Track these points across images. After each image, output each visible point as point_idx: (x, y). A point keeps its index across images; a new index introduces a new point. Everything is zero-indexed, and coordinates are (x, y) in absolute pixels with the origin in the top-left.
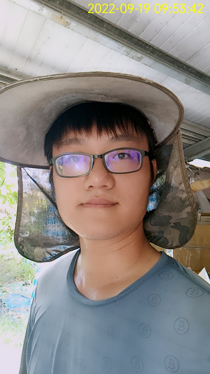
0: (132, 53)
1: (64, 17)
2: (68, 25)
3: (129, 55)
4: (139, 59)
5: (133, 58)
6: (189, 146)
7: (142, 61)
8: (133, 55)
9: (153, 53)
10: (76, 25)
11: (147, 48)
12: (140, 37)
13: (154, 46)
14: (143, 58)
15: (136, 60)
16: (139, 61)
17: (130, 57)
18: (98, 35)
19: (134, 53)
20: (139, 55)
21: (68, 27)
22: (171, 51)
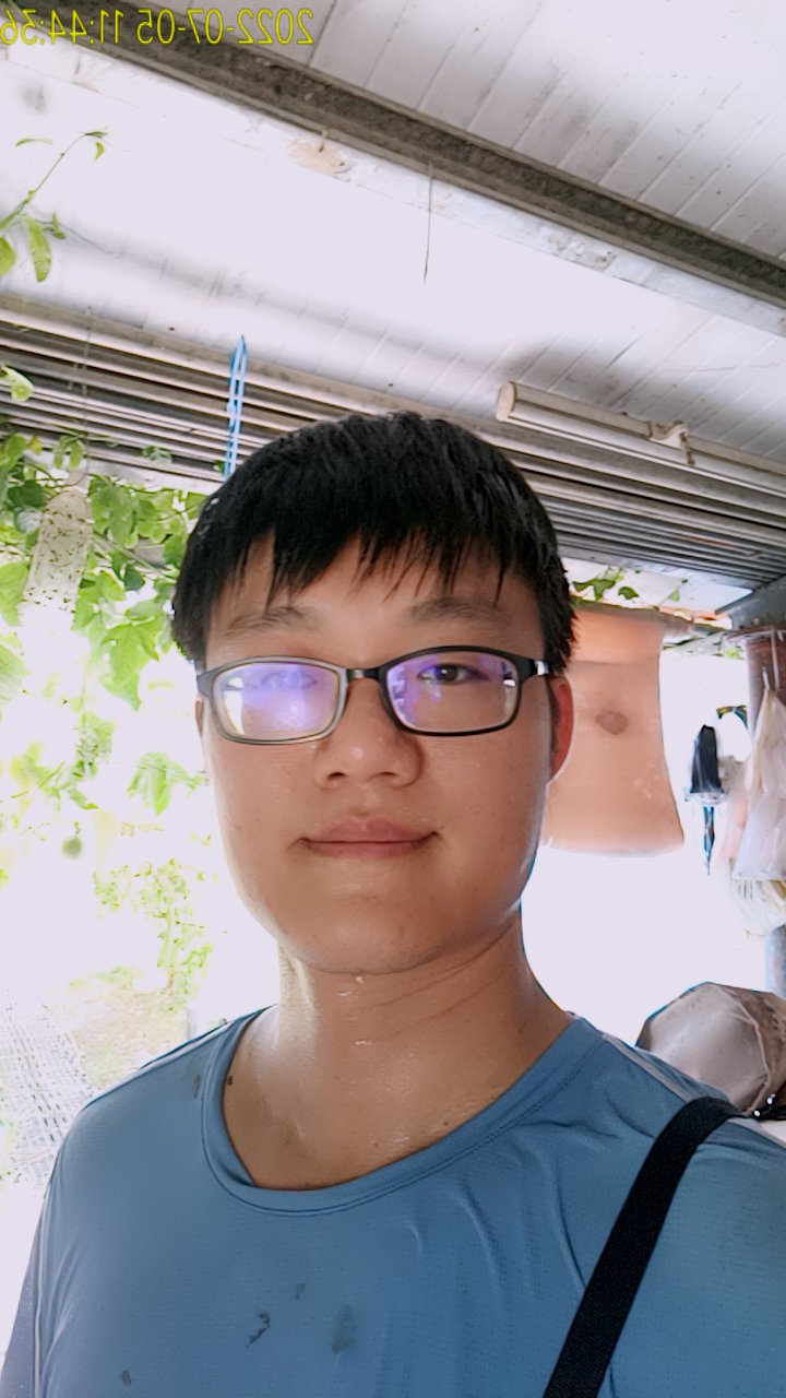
0: (573, 245)
1: (331, 146)
2: (345, 171)
3: (566, 252)
4: (603, 265)
5: (580, 260)
7: (612, 268)
8: (580, 251)
9: (655, 234)
10: (372, 166)
11: (630, 218)
12: (602, 184)
13: (657, 211)
14: (614, 257)
15: (592, 267)
16: (603, 269)
17: (567, 259)
18: (450, 195)
19: (583, 244)
20: (602, 249)
21: (345, 176)
22: (720, 222)
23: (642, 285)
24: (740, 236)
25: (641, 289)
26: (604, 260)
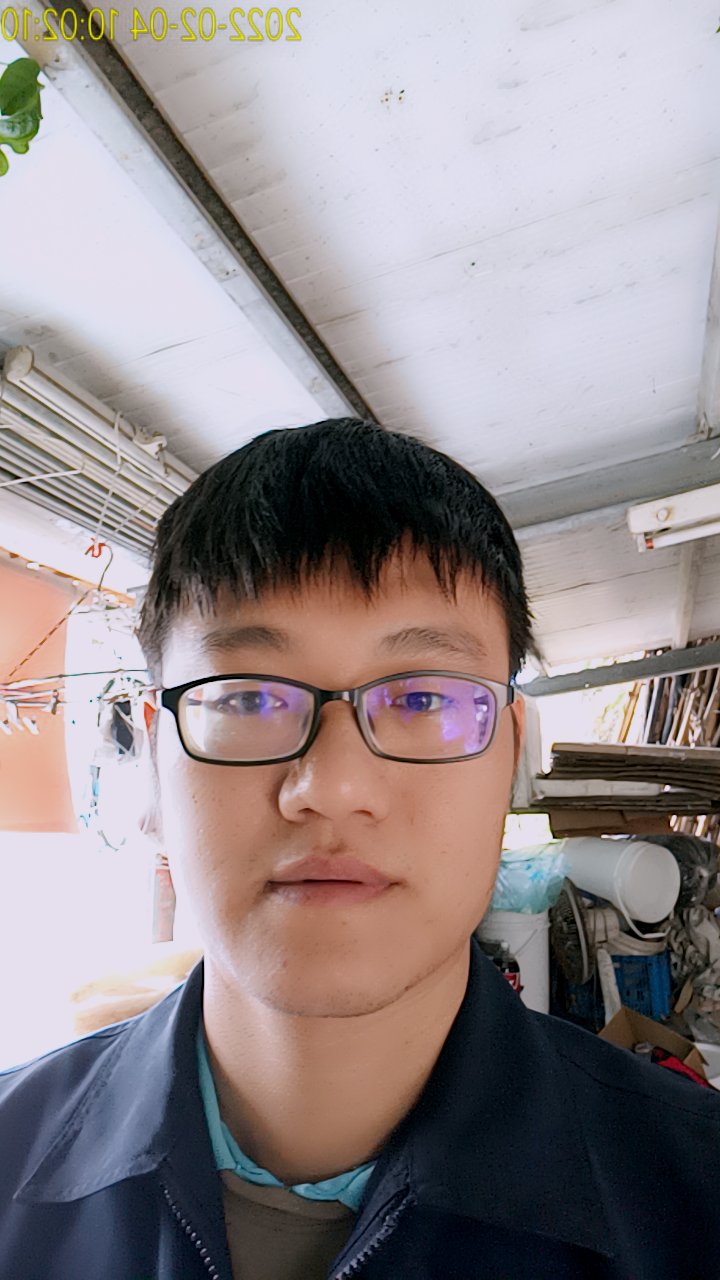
0: (213, 248)
1: (57, 35)
2: (57, 70)
3: (200, 253)
4: (224, 276)
5: (210, 264)
7: (229, 283)
8: (212, 257)
10: (85, 82)
12: (233, 204)
13: (262, 250)
14: (236, 276)
15: (215, 275)
16: (221, 281)
17: (200, 259)
18: (141, 150)
19: (220, 253)
20: (230, 265)
21: (54, 74)
22: (295, 280)
23: (241, 308)
24: (301, 299)
25: (239, 311)
26: (228, 274)
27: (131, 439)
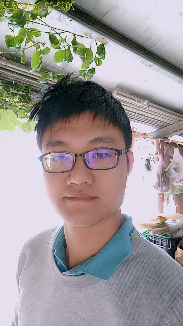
0: (146, 62)
1: (105, 38)
2: (107, 43)
3: (143, 64)
4: (150, 66)
5: (146, 65)
6: (169, 125)
7: (152, 67)
8: (146, 63)
9: (158, 60)
10: (113, 43)
11: (154, 56)
12: (151, 49)
13: (160, 56)
14: (153, 65)
15: (148, 67)
16: (150, 67)
17: (144, 64)
18: (126, 50)
19: (148, 62)
20: (151, 63)
25: (156, 72)
26: (151, 65)
27: (140, 102)
